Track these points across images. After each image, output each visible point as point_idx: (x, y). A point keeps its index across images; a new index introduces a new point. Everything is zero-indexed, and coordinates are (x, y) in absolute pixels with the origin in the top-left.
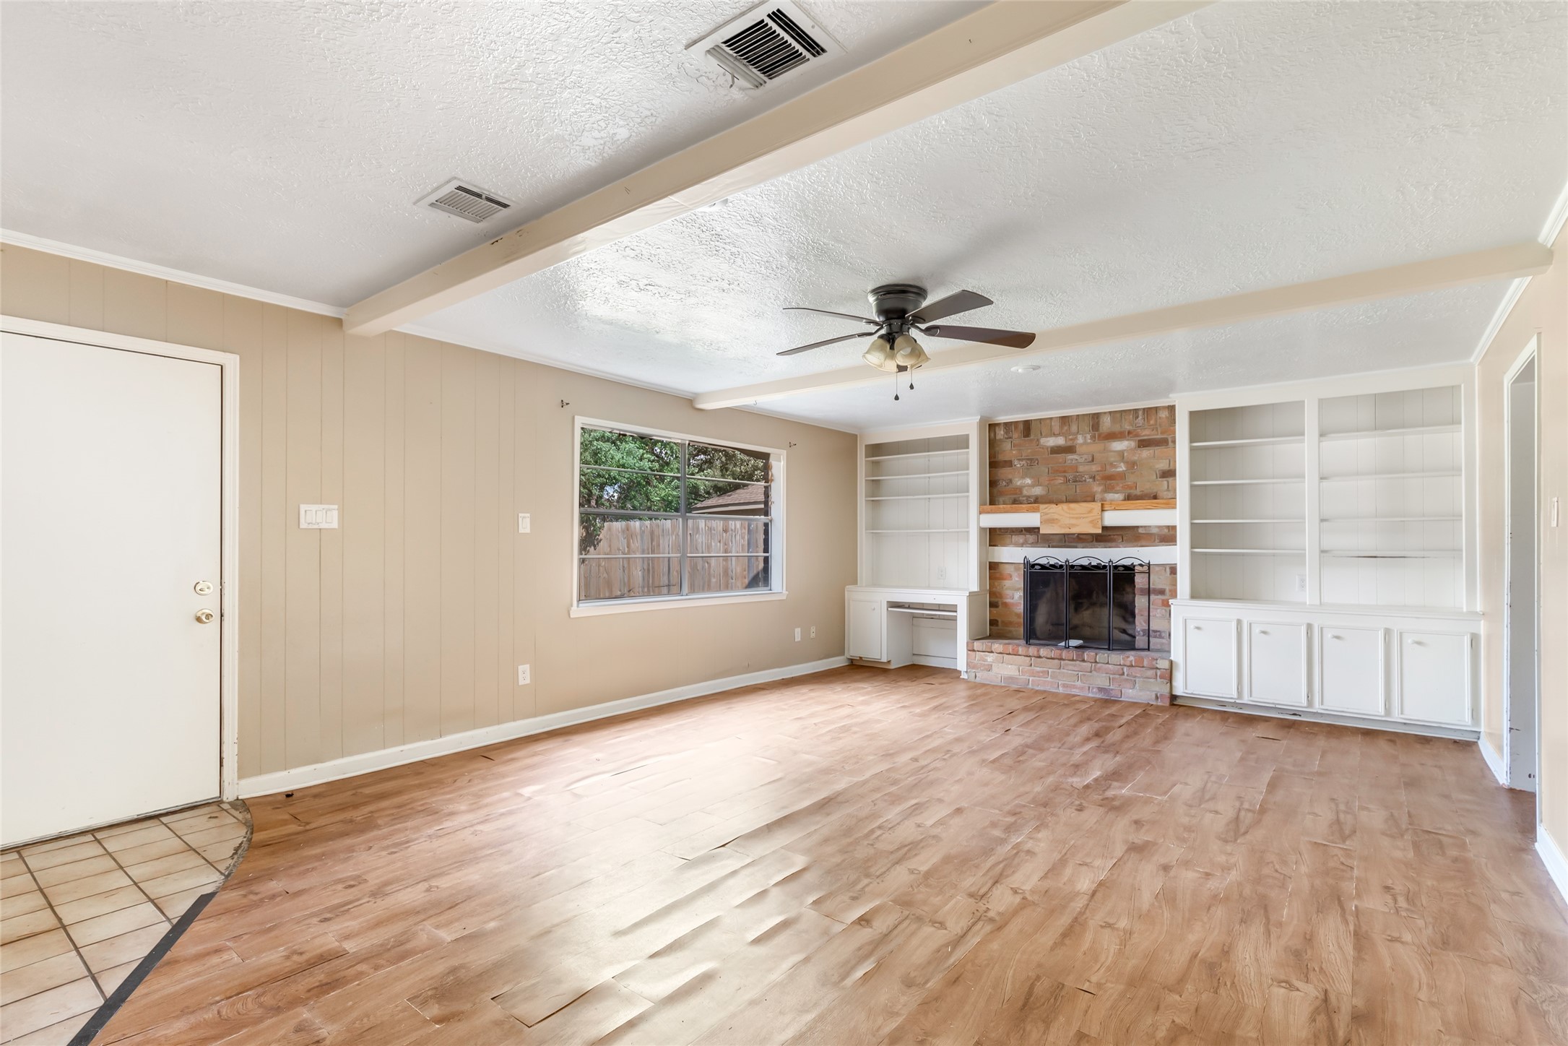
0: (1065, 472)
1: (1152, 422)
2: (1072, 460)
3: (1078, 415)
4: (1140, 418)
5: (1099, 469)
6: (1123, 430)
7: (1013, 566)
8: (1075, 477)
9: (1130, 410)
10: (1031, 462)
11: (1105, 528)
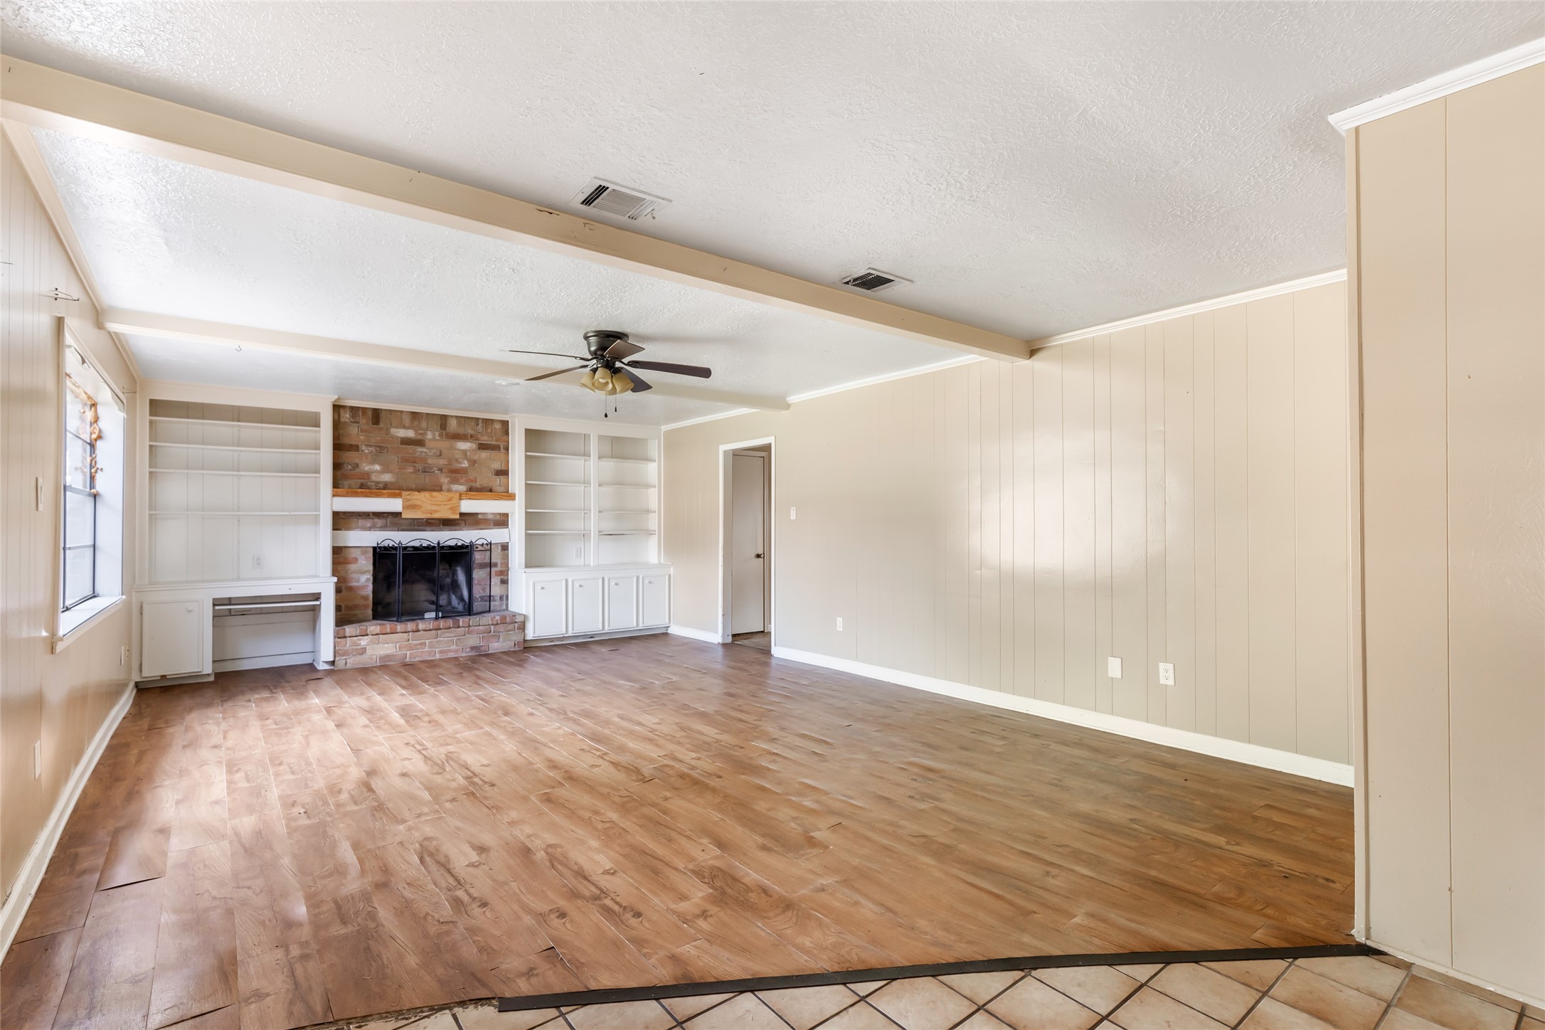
0: (414, 462)
1: (489, 431)
2: (421, 452)
3: (428, 414)
4: (480, 425)
5: (446, 463)
6: (466, 433)
7: (359, 550)
8: (425, 468)
9: (472, 418)
10: (381, 449)
11: (461, 514)
